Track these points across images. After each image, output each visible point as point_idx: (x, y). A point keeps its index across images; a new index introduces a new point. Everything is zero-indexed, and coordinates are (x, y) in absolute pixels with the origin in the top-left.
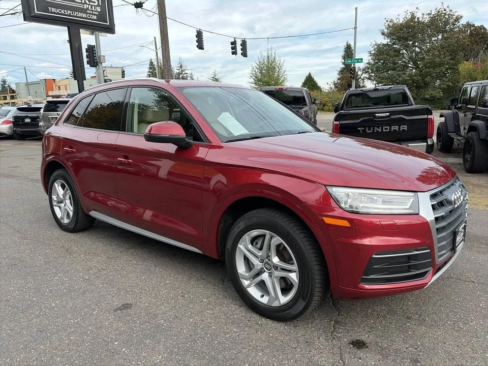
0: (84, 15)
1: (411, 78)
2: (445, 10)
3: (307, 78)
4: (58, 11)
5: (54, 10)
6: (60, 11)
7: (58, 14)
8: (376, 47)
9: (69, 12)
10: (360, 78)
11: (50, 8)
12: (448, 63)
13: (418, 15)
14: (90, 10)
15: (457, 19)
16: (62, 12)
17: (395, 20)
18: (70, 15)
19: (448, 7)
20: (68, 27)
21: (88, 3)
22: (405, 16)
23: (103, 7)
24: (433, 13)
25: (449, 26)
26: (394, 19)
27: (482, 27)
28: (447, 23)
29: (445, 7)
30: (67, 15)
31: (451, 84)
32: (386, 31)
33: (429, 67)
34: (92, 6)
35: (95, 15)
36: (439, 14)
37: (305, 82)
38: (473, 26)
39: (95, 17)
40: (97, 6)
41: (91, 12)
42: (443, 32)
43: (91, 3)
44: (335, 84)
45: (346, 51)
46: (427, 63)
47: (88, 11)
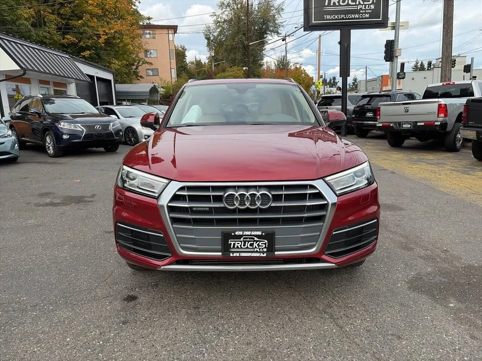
0: (357, 16)
4: (332, 17)
5: (328, 17)
6: (334, 17)
7: (332, 19)
9: (343, 16)
11: (325, 16)
14: (362, 10)
16: (336, 17)
18: (343, 19)
20: (341, 30)
21: (362, 3)
23: (377, 4)
30: (341, 19)
34: (365, 5)
35: (367, 13)
39: (367, 16)
40: (371, 4)
41: (364, 11)
43: (365, 3)
47: (361, 11)
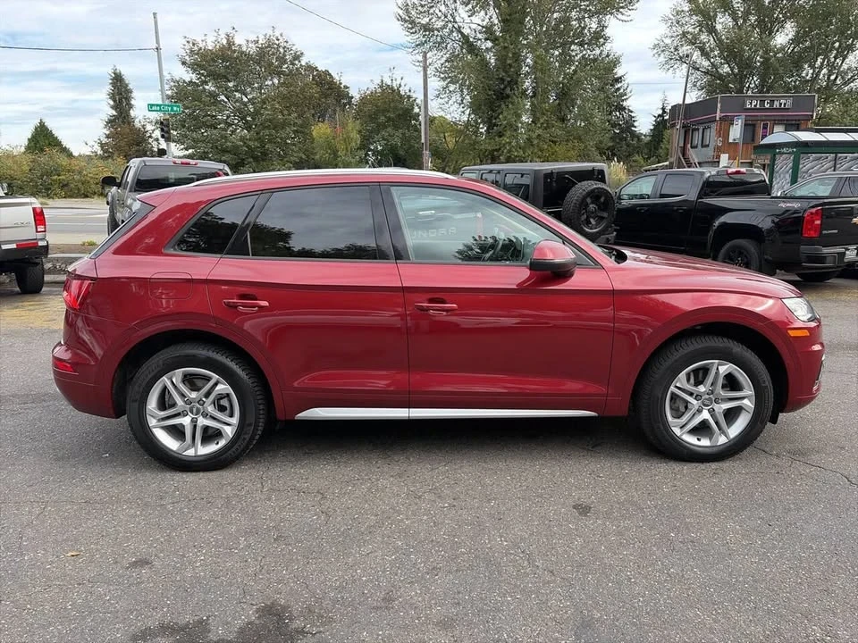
1: (245, 143)
2: (278, 40)
3: (36, 129)
8: (172, 84)
10: (150, 137)
12: (295, 124)
13: (239, 40)
15: (297, 57)
17: (200, 42)
19: (281, 35)
22: (215, 38)
24: (260, 42)
25: (286, 66)
26: (199, 40)
27: (327, 73)
28: (282, 60)
29: (277, 34)
31: (304, 157)
32: (187, 58)
33: (268, 127)
36: (270, 44)
37: (33, 137)
38: (316, 69)
42: (279, 74)
44: (102, 145)
45: (114, 85)
46: (266, 120)
